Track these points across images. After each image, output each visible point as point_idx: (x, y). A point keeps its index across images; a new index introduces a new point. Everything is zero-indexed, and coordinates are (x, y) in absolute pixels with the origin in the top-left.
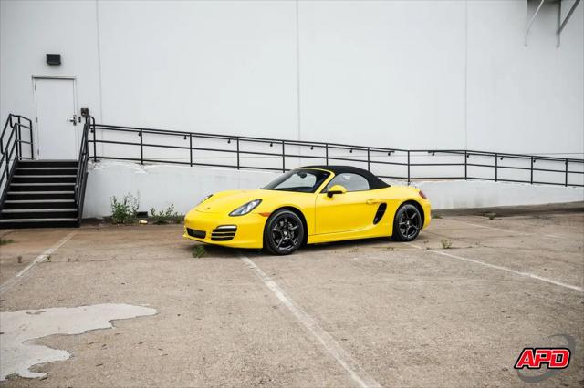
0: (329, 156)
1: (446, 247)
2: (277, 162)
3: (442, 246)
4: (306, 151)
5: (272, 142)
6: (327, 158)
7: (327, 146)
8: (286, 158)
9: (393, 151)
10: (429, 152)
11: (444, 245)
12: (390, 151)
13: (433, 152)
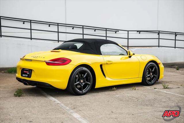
0: (84, 33)
1: (165, 88)
2: (54, 36)
3: (163, 87)
4: (69, 30)
5: (50, 24)
6: (83, 34)
7: (83, 27)
8: (59, 34)
9: (118, 30)
10: (138, 31)
11: (164, 87)
12: (116, 31)
13: (139, 32)
